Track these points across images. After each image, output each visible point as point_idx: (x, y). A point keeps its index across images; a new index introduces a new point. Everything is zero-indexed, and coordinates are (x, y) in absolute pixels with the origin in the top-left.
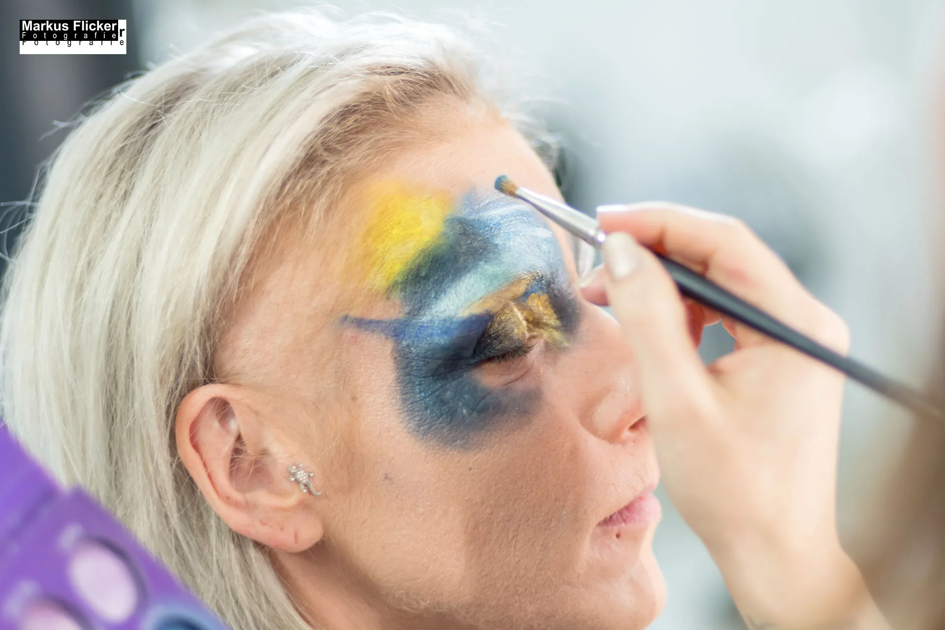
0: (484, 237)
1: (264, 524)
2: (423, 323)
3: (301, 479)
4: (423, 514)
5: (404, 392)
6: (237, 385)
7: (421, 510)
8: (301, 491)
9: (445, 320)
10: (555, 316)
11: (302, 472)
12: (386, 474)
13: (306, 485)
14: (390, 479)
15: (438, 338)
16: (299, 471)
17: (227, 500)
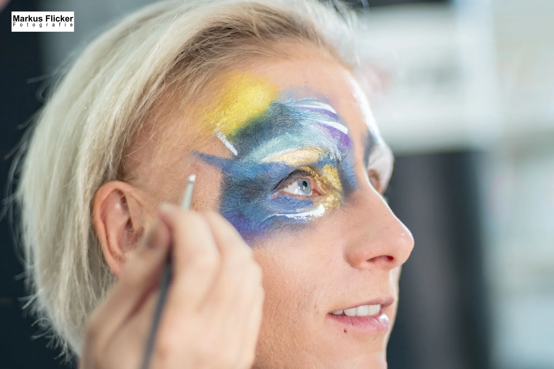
0: (294, 119)
5: (222, 205)
10: (340, 184)
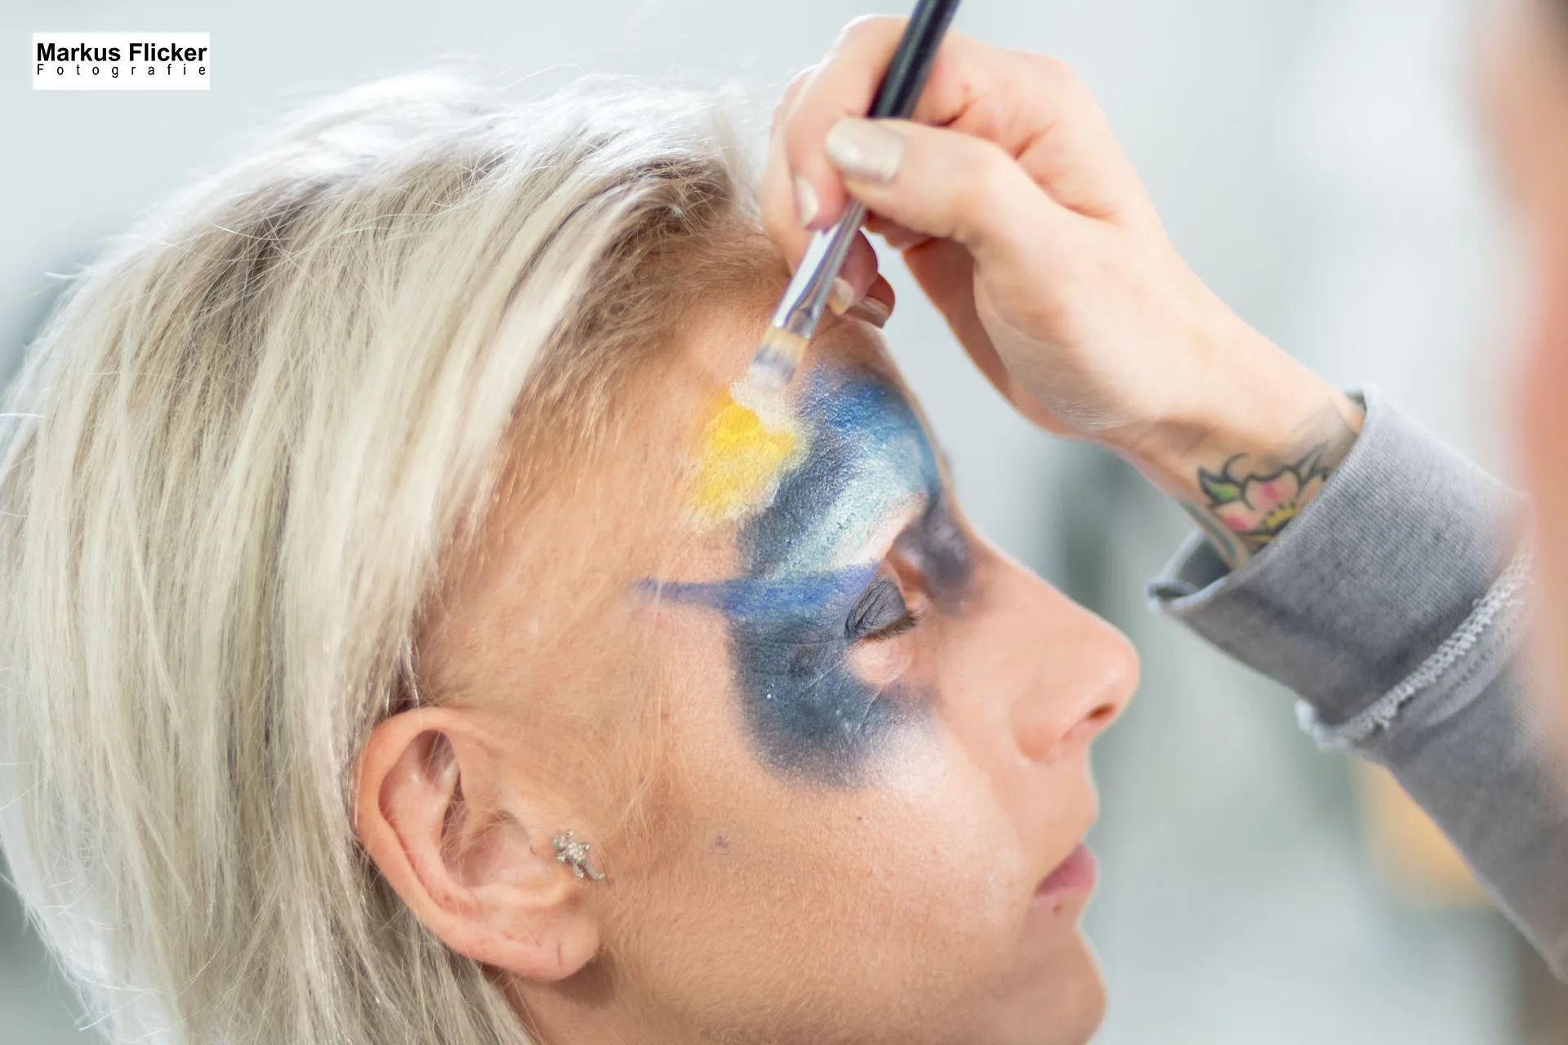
1: (510, 937)
2: (774, 583)
3: (575, 857)
4: (780, 900)
6: (462, 708)
7: (778, 893)
8: (572, 875)
9: (809, 578)
11: (574, 844)
12: (720, 838)
13: (581, 866)
14: (726, 846)
15: (800, 608)
16: (571, 843)
17: (446, 902)
